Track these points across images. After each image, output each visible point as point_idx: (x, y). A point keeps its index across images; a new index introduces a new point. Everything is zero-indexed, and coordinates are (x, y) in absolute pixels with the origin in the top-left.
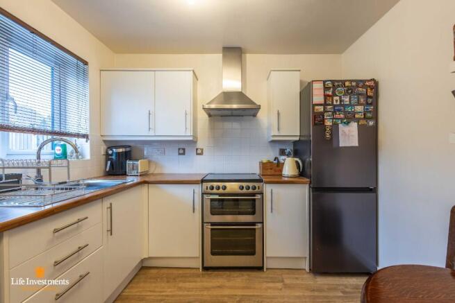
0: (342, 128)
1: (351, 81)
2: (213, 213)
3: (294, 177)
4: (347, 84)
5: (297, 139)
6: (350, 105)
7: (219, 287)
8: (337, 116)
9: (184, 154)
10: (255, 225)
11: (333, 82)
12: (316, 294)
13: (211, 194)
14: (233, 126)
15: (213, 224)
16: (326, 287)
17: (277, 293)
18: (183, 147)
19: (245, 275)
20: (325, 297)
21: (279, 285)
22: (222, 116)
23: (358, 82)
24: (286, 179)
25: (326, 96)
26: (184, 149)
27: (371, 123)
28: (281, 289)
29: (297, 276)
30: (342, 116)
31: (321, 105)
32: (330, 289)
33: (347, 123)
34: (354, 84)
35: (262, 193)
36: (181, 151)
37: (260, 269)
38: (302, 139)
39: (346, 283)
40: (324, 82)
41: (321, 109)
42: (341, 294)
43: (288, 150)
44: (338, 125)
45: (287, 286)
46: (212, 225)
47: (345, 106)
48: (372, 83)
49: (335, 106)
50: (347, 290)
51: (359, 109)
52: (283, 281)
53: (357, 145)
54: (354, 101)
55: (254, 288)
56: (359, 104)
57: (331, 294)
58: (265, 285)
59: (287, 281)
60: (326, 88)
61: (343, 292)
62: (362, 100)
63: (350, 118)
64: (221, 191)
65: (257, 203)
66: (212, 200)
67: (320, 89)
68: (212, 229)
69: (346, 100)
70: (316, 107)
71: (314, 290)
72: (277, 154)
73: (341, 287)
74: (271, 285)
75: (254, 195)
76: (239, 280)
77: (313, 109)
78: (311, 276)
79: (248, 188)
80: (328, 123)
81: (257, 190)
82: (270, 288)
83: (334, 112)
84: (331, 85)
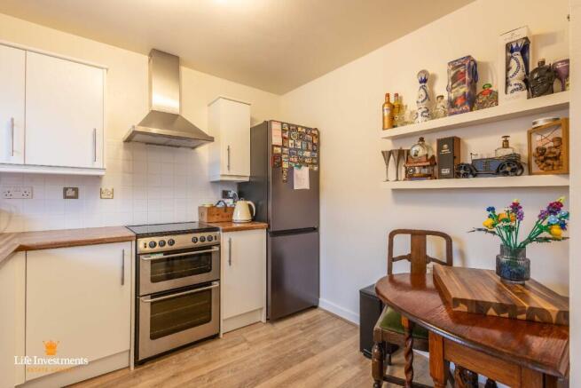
0: (296, 171)
1: (302, 127)
2: (154, 280)
3: (248, 222)
4: (299, 129)
5: (247, 179)
6: (302, 150)
7: (173, 376)
8: (292, 159)
9: (76, 197)
10: (211, 285)
11: (289, 125)
12: (281, 339)
13: (152, 253)
14: (161, 158)
15: (153, 295)
16: (287, 330)
17: (246, 354)
18: (73, 187)
19: (200, 351)
20: (290, 339)
21: (244, 345)
22: (147, 143)
23: (307, 129)
24: (238, 225)
25: (284, 138)
26: (76, 190)
27: (316, 168)
28: (248, 349)
29: (256, 330)
30: (296, 160)
31: (279, 146)
32: (290, 331)
33: (300, 167)
34: (304, 130)
35: (218, 245)
36: (70, 193)
37: (215, 337)
38: (252, 180)
39: (300, 321)
40: (282, 123)
41: (279, 150)
42: (301, 332)
43: (233, 192)
44: (293, 168)
45: (251, 344)
46: (152, 298)
47: (297, 150)
48: (316, 132)
49: (290, 149)
50: (303, 326)
51: (307, 154)
52: (245, 341)
53: (308, 188)
54: (304, 146)
55: (219, 359)
56: (308, 150)
57: (294, 334)
58: (229, 352)
59: (250, 339)
60: (283, 131)
61: (302, 329)
62: (310, 146)
63: (301, 163)
64: (167, 247)
65: (214, 257)
66: (153, 262)
67: (278, 130)
68: (152, 303)
69: (299, 144)
70: (275, 148)
71: (278, 338)
72: (219, 197)
73: (298, 326)
74: (235, 349)
75: (210, 247)
76: (195, 358)
77: (273, 149)
78: (269, 325)
79: (203, 239)
80: (285, 165)
81: (214, 241)
82: (236, 352)
83: (290, 155)
84: (287, 128)
